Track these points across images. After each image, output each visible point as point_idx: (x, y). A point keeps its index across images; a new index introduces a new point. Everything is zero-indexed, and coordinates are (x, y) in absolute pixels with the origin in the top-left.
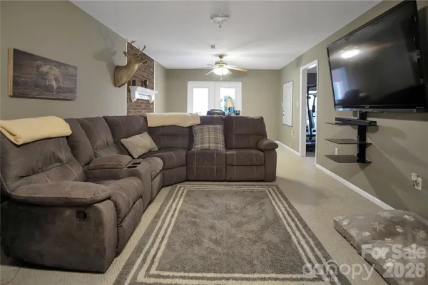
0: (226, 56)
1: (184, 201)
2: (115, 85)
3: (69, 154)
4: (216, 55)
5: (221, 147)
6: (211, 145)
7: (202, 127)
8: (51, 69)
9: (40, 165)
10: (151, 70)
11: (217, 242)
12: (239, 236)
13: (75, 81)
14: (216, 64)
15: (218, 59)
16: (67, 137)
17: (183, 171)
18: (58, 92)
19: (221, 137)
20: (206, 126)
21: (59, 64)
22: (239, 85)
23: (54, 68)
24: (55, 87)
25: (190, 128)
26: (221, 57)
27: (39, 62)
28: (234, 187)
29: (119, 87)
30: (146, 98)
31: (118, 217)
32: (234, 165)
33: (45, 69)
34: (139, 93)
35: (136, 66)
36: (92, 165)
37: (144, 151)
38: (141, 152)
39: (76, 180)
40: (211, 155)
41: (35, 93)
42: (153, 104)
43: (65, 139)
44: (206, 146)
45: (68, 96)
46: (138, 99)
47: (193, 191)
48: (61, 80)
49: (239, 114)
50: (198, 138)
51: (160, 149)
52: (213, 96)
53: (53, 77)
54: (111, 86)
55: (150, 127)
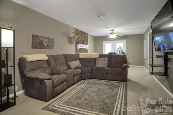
0: (114, 30)
1: (86, 85)
2: (70, 44)
3: (47, 66)
4: (110, 30)
5: (106, 66)
6: (102, 65)
7: (99, 58)
8: (44, 39)
9: (36, 68)
10: (87, 37)
11: (86, 99)
12: (96, 98)
13: (53, 43)
14: (110, 34)
15: (112, 32)
16: (47, 60)
17: (90, 74)
18: (46, 47)
19: (106, 63)
20: (101, 58)
21: (47, 38)
22: (125, 41)
23: (45, 39)
24: (46, 45)
25: (96, 59)
26: (112, 31)
27: (40, 38)
28: (108, 82)
29: (72, 44)
30: (84, 48)
31: (53, 86)
32: (109, 74)
33: (42, 40)
34: (80, 46)
35: (77, 37)
36: (53, 70)
37: (76, 67)
38: (74, 67)
39: (47, 74)
40: (101, 69)
41: (38, 47)
42: (88, 50)
43: (46, 61)
44: (100, 66)
45: (51, 48)
46: (80, 48)
47: (91, 82)
48: (48, 43)
49: (124, 54)
50: (97, 63)
51: (83, 66)
52: (114, 46)
53: (45, 42)
54: (69, 44)
55: (80, 58)
